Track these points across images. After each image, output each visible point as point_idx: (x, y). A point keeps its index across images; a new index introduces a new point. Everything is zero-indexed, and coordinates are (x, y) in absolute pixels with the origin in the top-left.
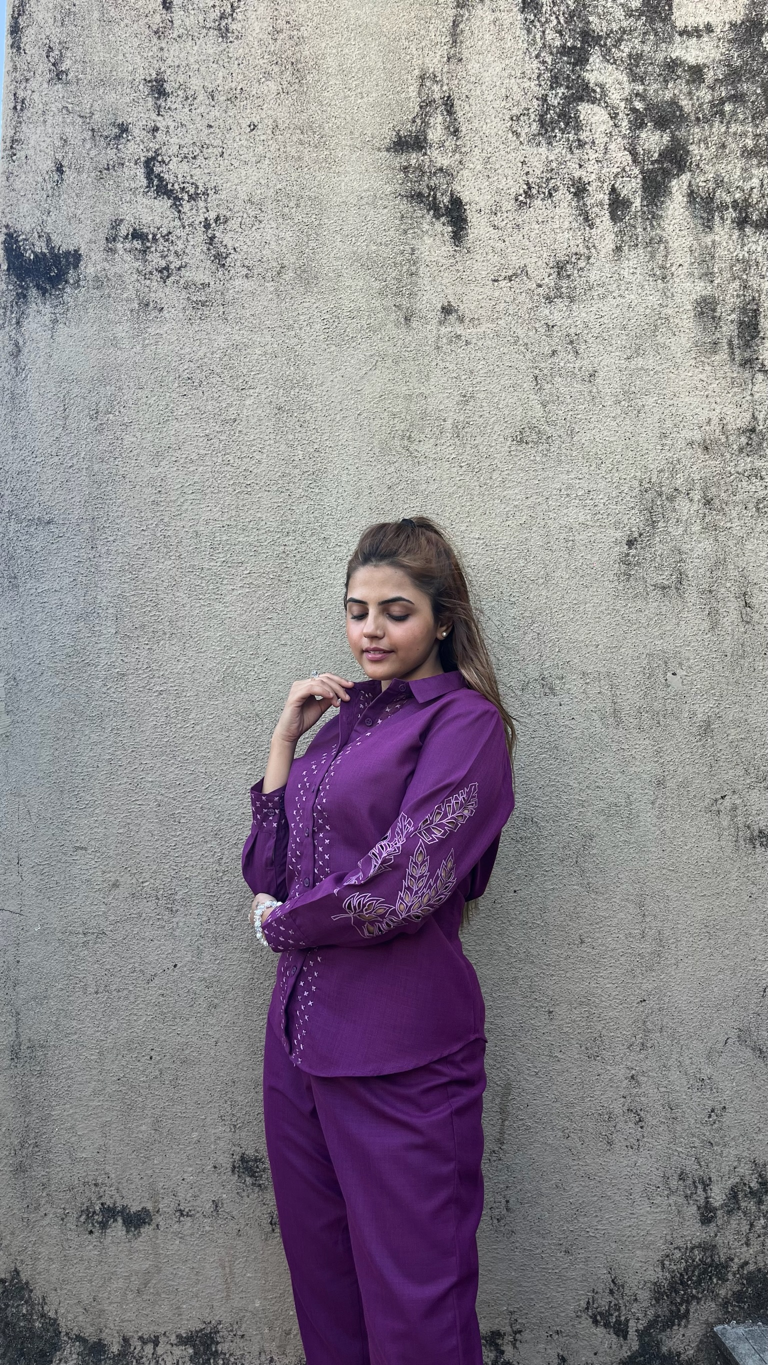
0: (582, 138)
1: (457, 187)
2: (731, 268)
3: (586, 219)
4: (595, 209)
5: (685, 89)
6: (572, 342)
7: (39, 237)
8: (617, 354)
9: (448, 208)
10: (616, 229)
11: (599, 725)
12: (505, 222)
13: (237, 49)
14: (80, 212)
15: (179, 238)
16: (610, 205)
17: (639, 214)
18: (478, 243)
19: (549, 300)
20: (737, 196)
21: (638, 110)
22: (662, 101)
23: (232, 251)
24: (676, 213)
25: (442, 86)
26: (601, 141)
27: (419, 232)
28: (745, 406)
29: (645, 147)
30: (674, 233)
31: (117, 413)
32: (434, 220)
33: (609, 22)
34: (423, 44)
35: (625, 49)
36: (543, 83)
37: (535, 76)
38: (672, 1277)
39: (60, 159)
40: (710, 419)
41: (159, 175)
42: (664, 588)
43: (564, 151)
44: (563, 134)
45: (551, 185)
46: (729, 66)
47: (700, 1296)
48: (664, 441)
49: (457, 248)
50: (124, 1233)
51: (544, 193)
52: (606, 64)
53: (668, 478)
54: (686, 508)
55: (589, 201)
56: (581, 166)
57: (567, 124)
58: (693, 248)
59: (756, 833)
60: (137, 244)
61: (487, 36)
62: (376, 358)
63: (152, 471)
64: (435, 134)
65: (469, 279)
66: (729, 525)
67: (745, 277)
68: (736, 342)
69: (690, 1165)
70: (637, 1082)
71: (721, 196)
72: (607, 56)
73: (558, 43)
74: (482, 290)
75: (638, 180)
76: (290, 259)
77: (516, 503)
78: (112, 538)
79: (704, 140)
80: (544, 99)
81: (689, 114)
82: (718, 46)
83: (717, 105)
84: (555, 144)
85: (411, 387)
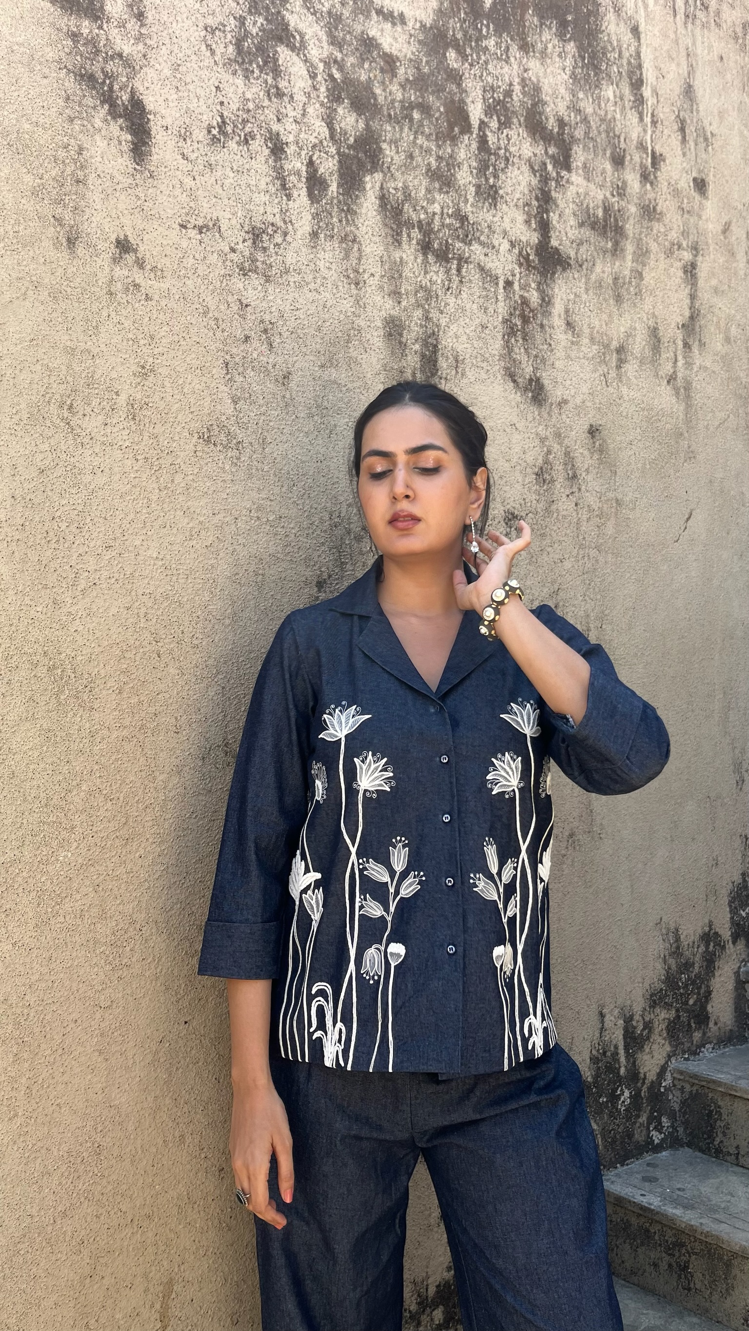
0: (280, 86)
1: (138, 84)
2: (416, 294)
3: (283, 186)
4: (293, 178)
5: (379, 76)
6: (265, 331)
8: (312, 358)
9: (127, 109)
10: (313, 211)
12: (196, 155)
16: (307, 179)
17: (335, 201)
18: (163, 168)
19: (244, 272)
20: (422, 216)
21: (336, 79)
22: (358, 81)
24: (370, 214)
26: (299, 98)
27: (89, 126)
29: (342, 125)
30: (366, 237)
32: (109, 118)
43: (262, 94)
44: (261, 72)
45: (247, 130)
46: (418, 69)
49: (138, 167)
51: (240, 136)
52: (305, 11)
55: (287, 166)
56: (279, 120)
57: (266, 63)
58: (384, 260)
62: (27, 284)
65: (152, 212)
71: (409, 211)
74: (166, 233)
75: (335, 162)
77: (202, 519)
79: (395, 142)
80: (242, 21)
81: (382, 106)
82: (409, 43)
83: (408, 107)
84: (252, 81)
85: (74, 337)
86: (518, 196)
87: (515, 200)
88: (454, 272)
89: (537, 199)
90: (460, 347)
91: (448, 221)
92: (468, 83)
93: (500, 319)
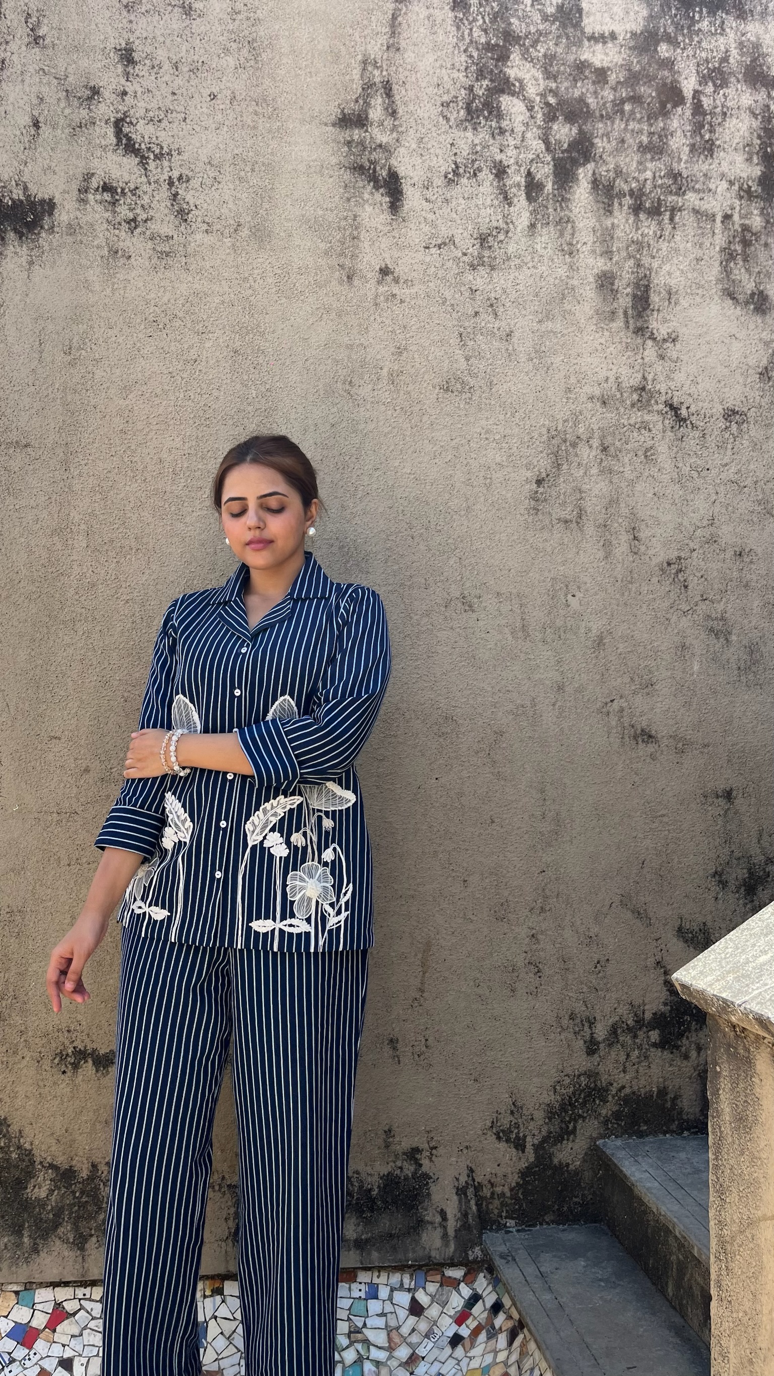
0: (503, 126)
1: (393, 162)
2: (627, 249)
3: (506, 198)
4: (514, 190)
5: (591, 88)
6: (492, 305)
7: (17, 185)
8: (531, 317)
9: (386, 180)
10: (530, 209)
11: (510, 638)
12: (436, 196)
13: (199, 26)
14: (54, 164)
15: (145, 193)
16: (526, 187)
17: (551, 196)
18: (412, 213)
19: (473, 267)
20: (634, 185)
21: (551, 104)
22: (572, 98)
23: (194, 208)
24: (582, 197)
25: (382, 71)
26: (519, 129)
27: (361, 200)
28: (637, 367)
29: (557, 137)
30: (580, 215)
31: (89, 350)
32: (374, 190)
33: (528, 25)
34: (366, 33)
35: (542, 49)
36: (470, 75)
37: (463, 68)
38: (563, 1100)
39: (37, 115)
40: (608, 378)
41: (127, 135)
42: (566, 522)
43: (487, 137)
44: (487, 121)
45: (476, 166)
46: (629, 70)
47: (585, 1115)
48: (569, 395)
49: (393, 217)
50: (94, 1071)
51: (470, 173)
52: (524, 62)
53: (571, 427)
54: (587, 454)
55: (508, 182)
56: (501, 151)
57: (490, 113)
58: (596, 229)
59: (639, 731)
60: (107, 196)
61: (422, 30)
62: (322, 311)
63: (121, 402)
64: (376, 113)
65: (404, 244)
66: (621, 469)
67: (638, 256)
68: (630, 312)
69: (579, 1008)
70: (537, 939)
71: (620, 184)
72: (526, 56)
73: (483, 40)
74: (415, 255)
75: (551, 167)
76: (246, 219)
77: (443, 444)
78: (83, 463)
79: (607, 135)
80: (471, 89)
81: (594, 111)
82: (620, 52)
83: (619, 104)
84: (479, 130)
85: (352, 338)
86: (736, 141)
87: (734, 145)
88: (667, 221)
89: (759, 137)
90: (673, 282)
91: (660, 182)
92: (680, 65)
93: (718, 248)
